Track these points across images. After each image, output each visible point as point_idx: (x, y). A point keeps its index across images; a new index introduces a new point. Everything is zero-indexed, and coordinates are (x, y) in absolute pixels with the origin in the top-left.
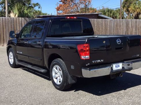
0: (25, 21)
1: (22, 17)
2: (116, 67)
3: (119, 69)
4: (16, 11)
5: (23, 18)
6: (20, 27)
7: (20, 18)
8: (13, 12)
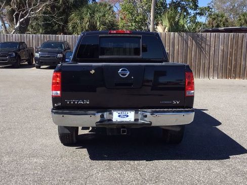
0: (180, 39)
1: (174, 31)
2: (119, 116)
3: (128, 120)
4: (166, 23)
5: (176, 33)
6: (171, 49)
7: (172, 33)
8: (162, 23)
